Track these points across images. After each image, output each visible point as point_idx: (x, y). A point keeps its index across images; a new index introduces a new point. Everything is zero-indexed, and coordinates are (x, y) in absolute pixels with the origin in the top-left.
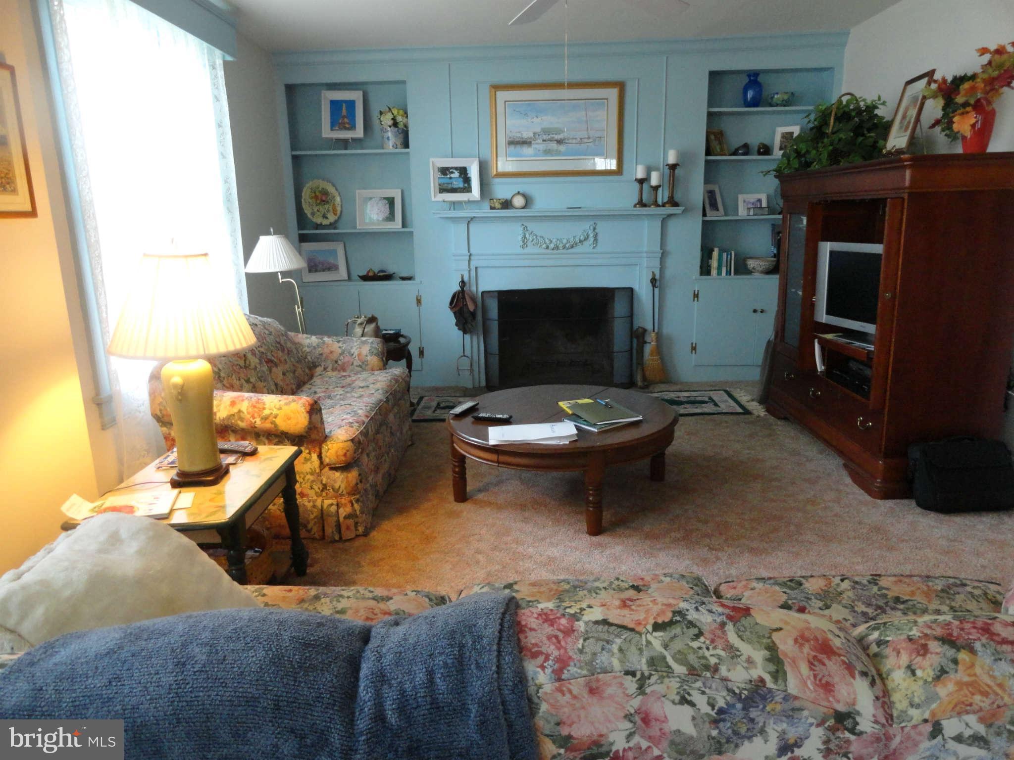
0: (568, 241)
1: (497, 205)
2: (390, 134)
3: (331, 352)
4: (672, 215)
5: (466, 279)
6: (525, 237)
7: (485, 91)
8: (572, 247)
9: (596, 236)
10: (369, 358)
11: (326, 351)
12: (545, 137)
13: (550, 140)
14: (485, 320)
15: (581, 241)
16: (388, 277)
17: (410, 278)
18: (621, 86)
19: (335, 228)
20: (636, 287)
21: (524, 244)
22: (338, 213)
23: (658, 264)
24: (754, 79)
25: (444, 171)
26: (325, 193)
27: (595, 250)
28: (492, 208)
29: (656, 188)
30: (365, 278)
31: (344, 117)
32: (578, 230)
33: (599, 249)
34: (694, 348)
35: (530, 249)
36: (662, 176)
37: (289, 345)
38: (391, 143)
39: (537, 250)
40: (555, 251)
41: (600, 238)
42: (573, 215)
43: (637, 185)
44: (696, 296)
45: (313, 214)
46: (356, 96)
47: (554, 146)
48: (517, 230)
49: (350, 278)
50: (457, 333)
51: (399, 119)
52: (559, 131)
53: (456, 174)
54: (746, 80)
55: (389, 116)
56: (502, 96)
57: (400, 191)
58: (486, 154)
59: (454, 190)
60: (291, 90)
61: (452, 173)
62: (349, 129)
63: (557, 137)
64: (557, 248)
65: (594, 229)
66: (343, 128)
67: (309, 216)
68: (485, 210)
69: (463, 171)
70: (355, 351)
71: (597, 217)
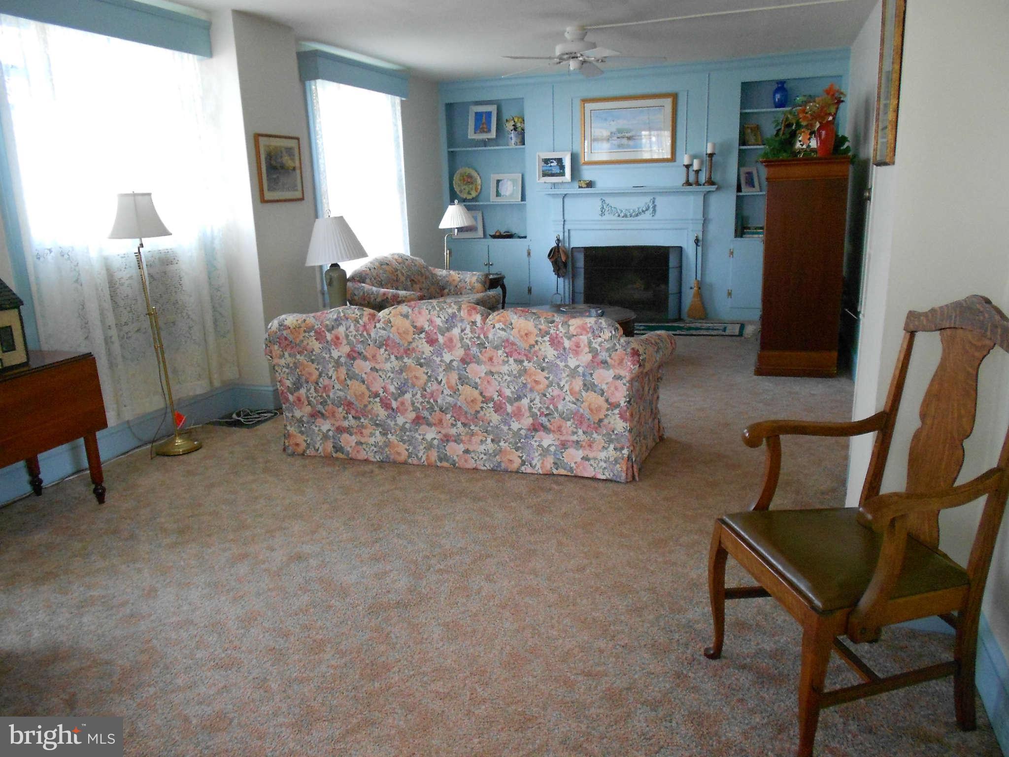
0: (634, 211)
1: (584, 185)
2: (512, 136)
3: (454, 280)
4: (709, 191)
5: (561, 238)
6: (603, 208)
7: (577, 103)
8: (637, 215)
9: (654, 207)
10: (476, 284)
11: (451, 279)
12: (619, 135)
13: (623, 137)
14: (574, 267)
15: (643, 211)
16: (510, 236)
17: (525, 237)
18: (675, 97)
19: (477, 201)
20: (684, 246)
21: (602, 214)
22: (479, 191)
23: (700, 227)
24: (781, 86)
25: (546, 161)
26: (470, 176)
27: (654, 218)
28: (580, 187)
29: (697, 172)
30: (494, 237)
31: (483, 124)
32: (641, 202)
33: (656, 217)
34: (730, 294)
35: (607, 217)
36: (702, 163)
37: (427, 274)
38: (513, 142)
39: (612, 217)
40: (624, 218)
41: (657, 208)
42: (638, 191)
43: (685, 169)
44: (732, 253)
45: (461, 191)
46: (493, 109)
47: (625, 141)
48: (596, 203)
49: (485, 236)
50: (554, 276)
51: (519, 125)
52: (628, 131)
53: (555, 164)
54: (775, 86)
55: (512, 123)
56: (589, 106)
57: (520, 175)
58: (577, 148)
59: (553, 175)
60: (450, 107)
61: (552, 162)
62: (486, 132)
63: (627, 135)
64: (625, 216)
65: (654, 202)
66: (483, 131)
67: (458, 192)
68: (574, 189)
69: (560, 161)
70: (467, 280)
71: (656, 193)
